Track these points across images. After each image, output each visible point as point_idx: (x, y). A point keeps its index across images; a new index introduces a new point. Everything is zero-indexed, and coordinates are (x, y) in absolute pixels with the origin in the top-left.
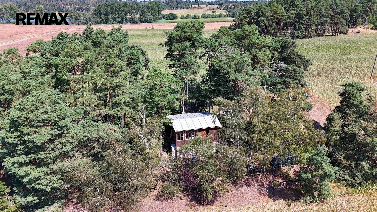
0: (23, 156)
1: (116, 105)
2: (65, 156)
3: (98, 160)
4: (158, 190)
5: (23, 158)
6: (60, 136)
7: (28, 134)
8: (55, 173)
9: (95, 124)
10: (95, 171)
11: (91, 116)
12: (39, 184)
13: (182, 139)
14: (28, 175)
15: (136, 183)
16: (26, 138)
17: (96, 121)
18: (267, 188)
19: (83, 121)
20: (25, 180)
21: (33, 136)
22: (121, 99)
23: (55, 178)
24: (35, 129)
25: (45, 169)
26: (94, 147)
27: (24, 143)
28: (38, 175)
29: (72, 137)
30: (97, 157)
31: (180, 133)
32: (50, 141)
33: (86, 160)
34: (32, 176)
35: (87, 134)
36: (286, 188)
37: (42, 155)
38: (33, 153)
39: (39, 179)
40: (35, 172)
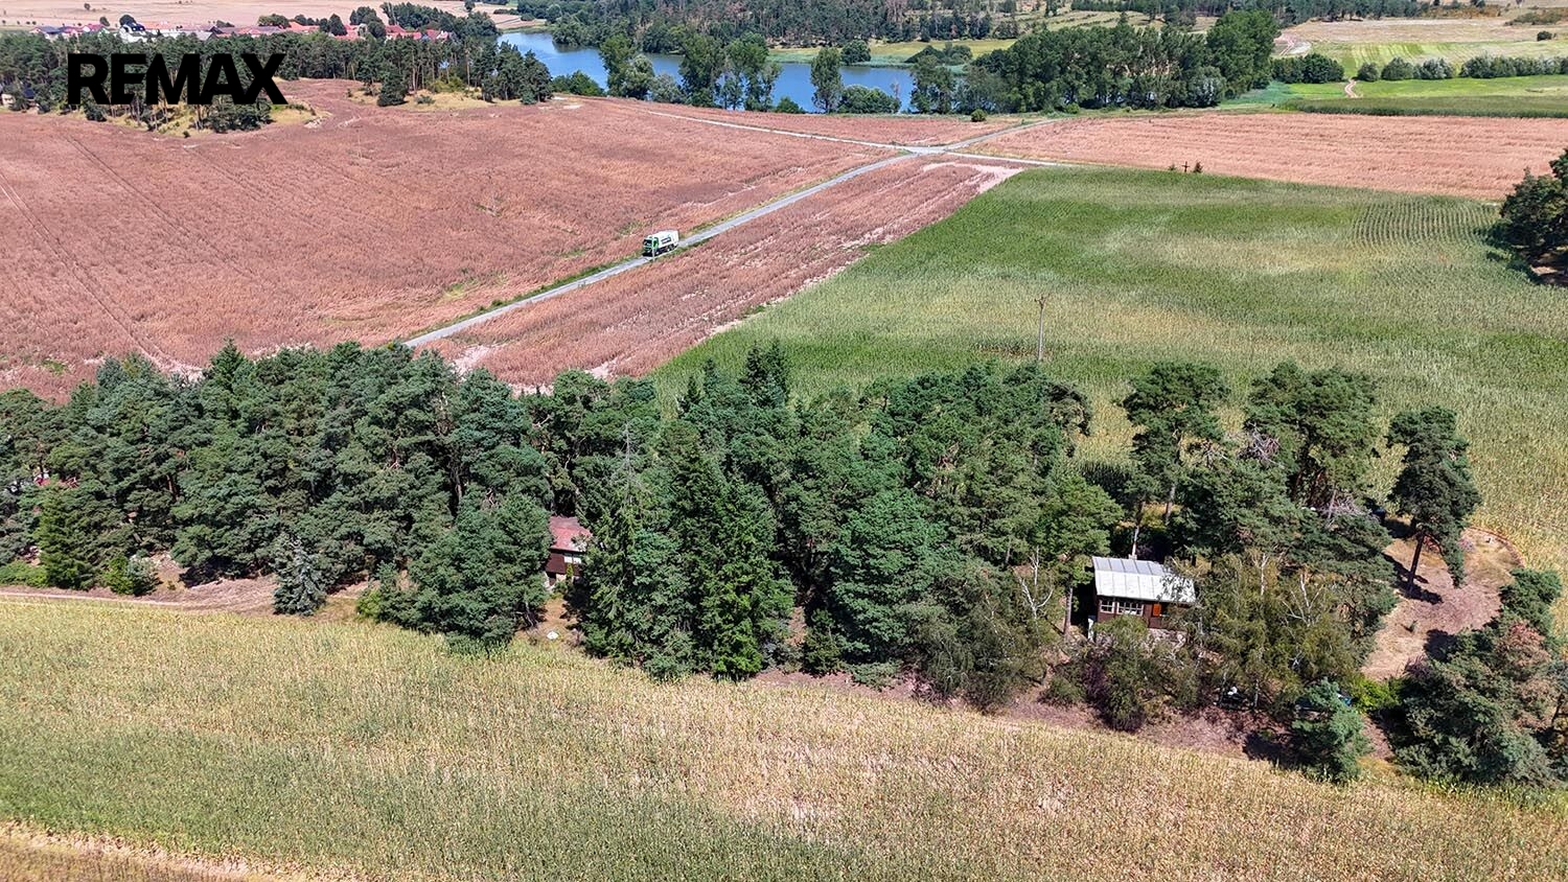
0: (861, 584)
1: (1000, 533)
2: (914, 596)
3: (958, 614)
4: (1045, 687)
5: (862, 588)
6: (912, 567)
7: (875, 557)
8: (898, 618)
9: (961, 557)
10: (953, 629)
11: (957, 541)
12: (876, 627)
13: (1110, 609)
14: (864, 611)
15: (1009, 662)
16: (872, 562)
17: (964, 552)
18: (1248, 737)
19: (945, 548)
20: (861, 617)
21: (881, 561)
22: (1009, 523)
23: (897, 625)
24: (883, 552)
25: (886, 609)
26: (955, 594)
27: (867, 567)
28: (877, 615)
29: (927, 572)
30: (957, 609)
31: (1108, 600)
32: (900, 572)
33: (941, 609)
34: (869, 614)
35: (947, 571)
36: (1287, 745)
37: (887, 589)
38: (876, 584)
39: (876, 620)
40: (873, 610)
